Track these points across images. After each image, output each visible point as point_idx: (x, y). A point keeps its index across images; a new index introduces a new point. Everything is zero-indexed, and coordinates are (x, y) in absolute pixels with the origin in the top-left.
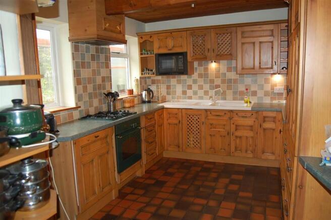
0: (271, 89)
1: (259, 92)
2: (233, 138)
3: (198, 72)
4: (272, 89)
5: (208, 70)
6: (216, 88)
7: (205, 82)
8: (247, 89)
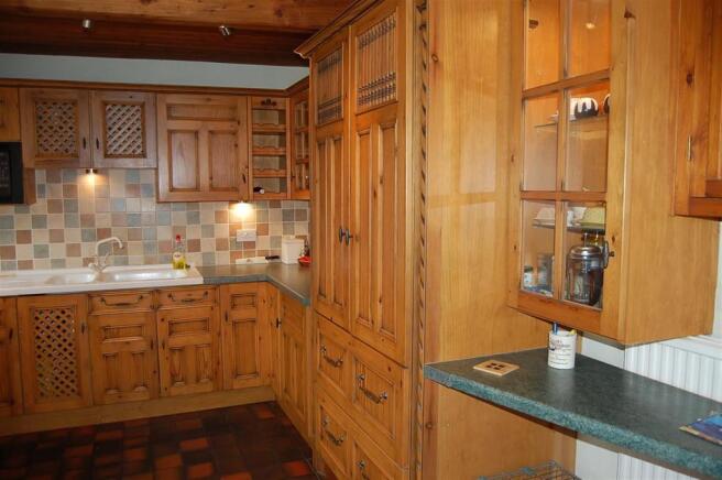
0: (231, 235)
1: (204, 241)
2: (163, 354)
3: (48, 196)
4: (233, 233)
5: (76, 192)
6: (100, 238)
7: (69, 223)
8: (178, 237)
